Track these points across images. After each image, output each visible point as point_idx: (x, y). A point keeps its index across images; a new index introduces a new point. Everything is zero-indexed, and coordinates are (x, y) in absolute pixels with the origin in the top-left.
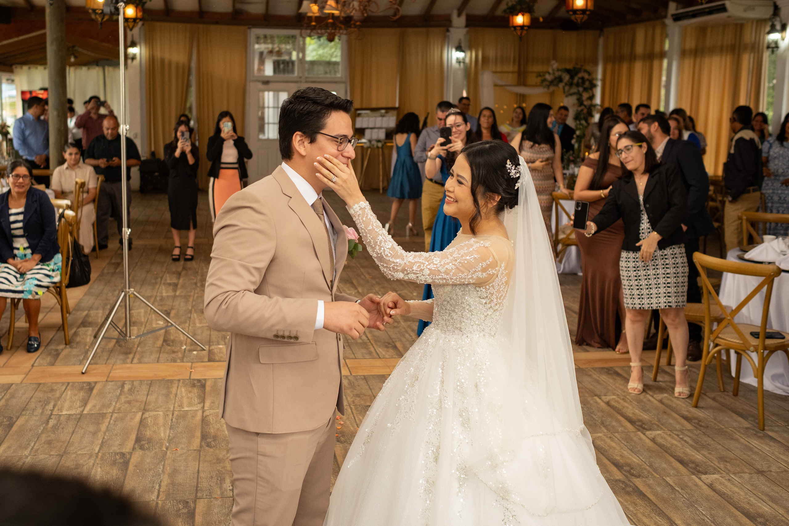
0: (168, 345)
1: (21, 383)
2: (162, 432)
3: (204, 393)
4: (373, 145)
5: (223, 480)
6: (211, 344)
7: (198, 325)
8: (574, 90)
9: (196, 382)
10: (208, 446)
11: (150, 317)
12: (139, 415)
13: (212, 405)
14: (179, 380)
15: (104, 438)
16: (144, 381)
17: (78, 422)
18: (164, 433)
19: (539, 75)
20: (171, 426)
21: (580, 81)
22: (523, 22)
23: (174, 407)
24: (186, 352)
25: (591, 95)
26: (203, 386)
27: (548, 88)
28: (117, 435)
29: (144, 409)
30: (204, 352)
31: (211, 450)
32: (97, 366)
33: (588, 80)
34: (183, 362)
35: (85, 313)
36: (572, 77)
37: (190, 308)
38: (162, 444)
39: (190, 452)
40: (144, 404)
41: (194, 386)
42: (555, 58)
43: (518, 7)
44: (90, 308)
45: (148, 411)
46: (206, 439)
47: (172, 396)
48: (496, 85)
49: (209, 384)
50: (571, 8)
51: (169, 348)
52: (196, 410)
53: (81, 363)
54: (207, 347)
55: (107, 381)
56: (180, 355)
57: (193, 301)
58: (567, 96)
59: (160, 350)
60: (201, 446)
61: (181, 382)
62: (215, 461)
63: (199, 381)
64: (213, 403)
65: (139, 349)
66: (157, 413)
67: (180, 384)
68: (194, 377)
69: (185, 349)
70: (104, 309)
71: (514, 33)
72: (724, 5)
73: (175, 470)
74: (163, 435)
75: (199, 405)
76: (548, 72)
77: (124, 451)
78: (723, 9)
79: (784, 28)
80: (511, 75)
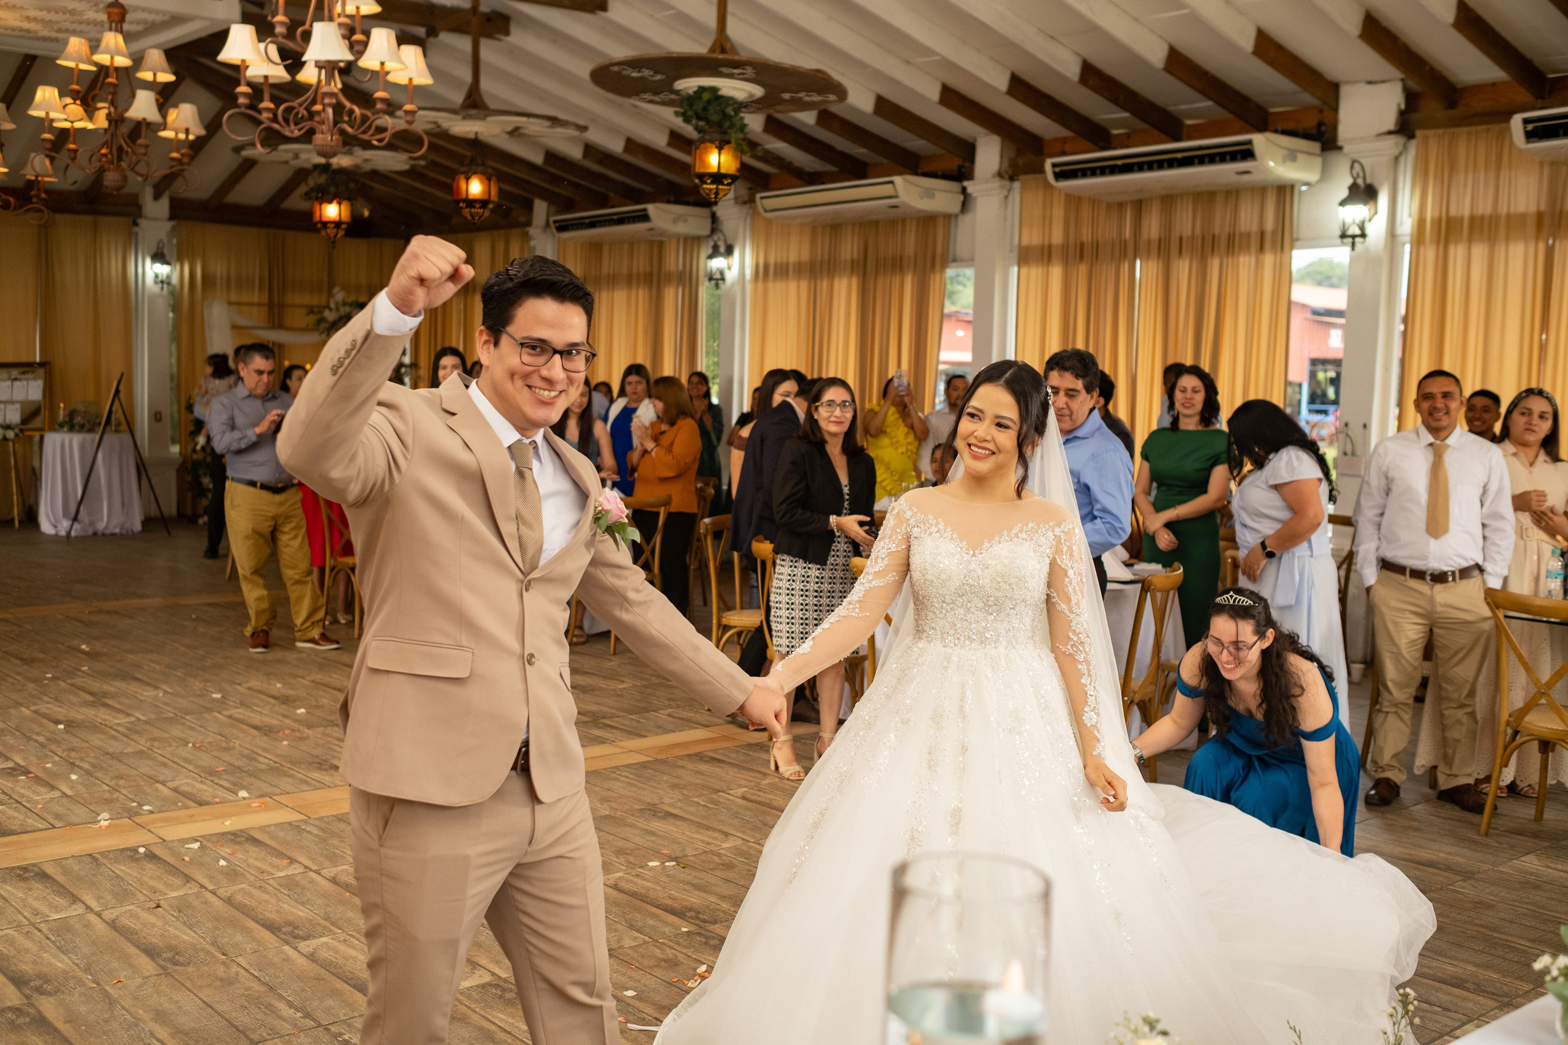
2: (53, 961)
3: (62, 886)
5: (271, 1009)
9: (19, 872)
10: (175, 964)
13: (103, 901)
18: (61, 961)
19: (311, 311)
20: (58, 947)
22: (340, 215)
23: (25, 918)
26: (43, 876)
31: (190, 969)
38: (79, 982)
39: (153, 980)
41: (22, 878)
46: (159, 955)
48: (235, 327)
49: (50, 870)
52: (79, 915)
60: (162, 967)
62: (218, 983)
63: (25, 869)
64: (99, 898)
71: (323, 233)
72: (645, 210)
73: (157, 1011)
74: (59, 965)
75: (74, 906)
76: (328, 307)
77: (9, 1004)
78: (644, 217)
79: (729, 251)
80: (255, 309)
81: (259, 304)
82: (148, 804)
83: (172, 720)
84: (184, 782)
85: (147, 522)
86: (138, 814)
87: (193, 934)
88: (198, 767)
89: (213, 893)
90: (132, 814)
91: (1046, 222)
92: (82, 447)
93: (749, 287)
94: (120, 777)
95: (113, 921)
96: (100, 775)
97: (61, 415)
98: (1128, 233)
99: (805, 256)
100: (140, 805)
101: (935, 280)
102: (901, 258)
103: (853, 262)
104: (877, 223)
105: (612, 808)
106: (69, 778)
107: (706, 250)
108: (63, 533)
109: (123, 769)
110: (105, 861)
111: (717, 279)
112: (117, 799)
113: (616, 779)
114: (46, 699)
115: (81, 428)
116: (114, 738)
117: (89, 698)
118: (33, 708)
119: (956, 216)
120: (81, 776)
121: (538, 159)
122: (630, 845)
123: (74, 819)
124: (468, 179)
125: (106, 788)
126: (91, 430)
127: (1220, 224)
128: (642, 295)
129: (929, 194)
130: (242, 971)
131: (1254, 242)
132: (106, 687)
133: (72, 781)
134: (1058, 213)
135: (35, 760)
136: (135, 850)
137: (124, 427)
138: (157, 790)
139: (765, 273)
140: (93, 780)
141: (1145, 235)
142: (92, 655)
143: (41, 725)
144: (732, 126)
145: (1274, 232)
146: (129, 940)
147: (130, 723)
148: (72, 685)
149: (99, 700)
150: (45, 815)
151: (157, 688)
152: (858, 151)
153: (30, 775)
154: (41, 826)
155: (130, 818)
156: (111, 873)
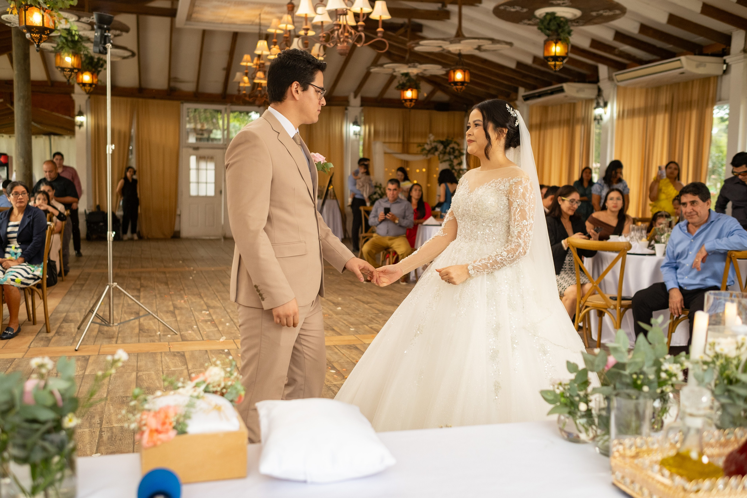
0: (144, 332)
1: (23, 357)
3: (186, 360)
6: (181, 331)
7: (166, 320)
8: (447, 157)
9: (176, 353)
11: (122, 316)
12: (134, 375)
14: (161, 353)
15: (108, 388)
16: (131, 354)
17: (82, 380)
19: (419, 145)
21: (452, 150)
22: (412, 96)
23: (162, 368)
24: (161, 336)
25: (460, 161)
26: (183, 355)
27: (427, 156)
28: (119, 386)
29: (137, 370)
30: (176, 336)
32: (87, 346)
33: (457, 149)
34: (160, 341)
35: (64, 314)
36: (445, 147)
37: (156, 310)
40: (136, 367)
41: (175, 355)
42: (431, 132)
43: (408, 84)
44: (68, 312)
45: (141, 371)
47: (158, 362)
48: (385, 153)
49: (187, 354)
50: (452, 80)
51: (145, 334)
53: (72, 344)
55: (98, 354)
56: (157, 338)
57: (156, 306)
58: (441, 162)
59: (138, 335)
61: (163, 353)
63: (178, 352)
64: (194, 365)
65: (119, 335)
66: (149, 372)
67: (163, 355)
68: (172, 350)
69: (160, 334)
70: (80, 312)
71: (405, 105)
72: (562, 87)
75: (183, 367)
76: (426, 143)
78: (561, 90)
79: (605, 105)
80: (397, 145)
81: (398, 143)
93: (615, 123)
99: (643, 105)
101: (708, 111)
102: (691, 102)
103: (666, 106)
104: (678, 84)
106: (226, 324)
107: (593, 105)
110: (209, 353)
111: (598, 119)
112: (235, 333)
119: (722, 76)
120: (231, 324)
121: (513, 66)
123: (213, 338)
128: (565, 130)
129: (702, 65)
133: (226, 326)
135: (220, 318)
136: (223, 350)
139: (623, 115)
140: (234, 325)
144: (563, 31)
150: (204, 336)
152: (668, 47)
153: (213, 322)
154: (198, 339)
155: (233, 340)
156: (207, 357)
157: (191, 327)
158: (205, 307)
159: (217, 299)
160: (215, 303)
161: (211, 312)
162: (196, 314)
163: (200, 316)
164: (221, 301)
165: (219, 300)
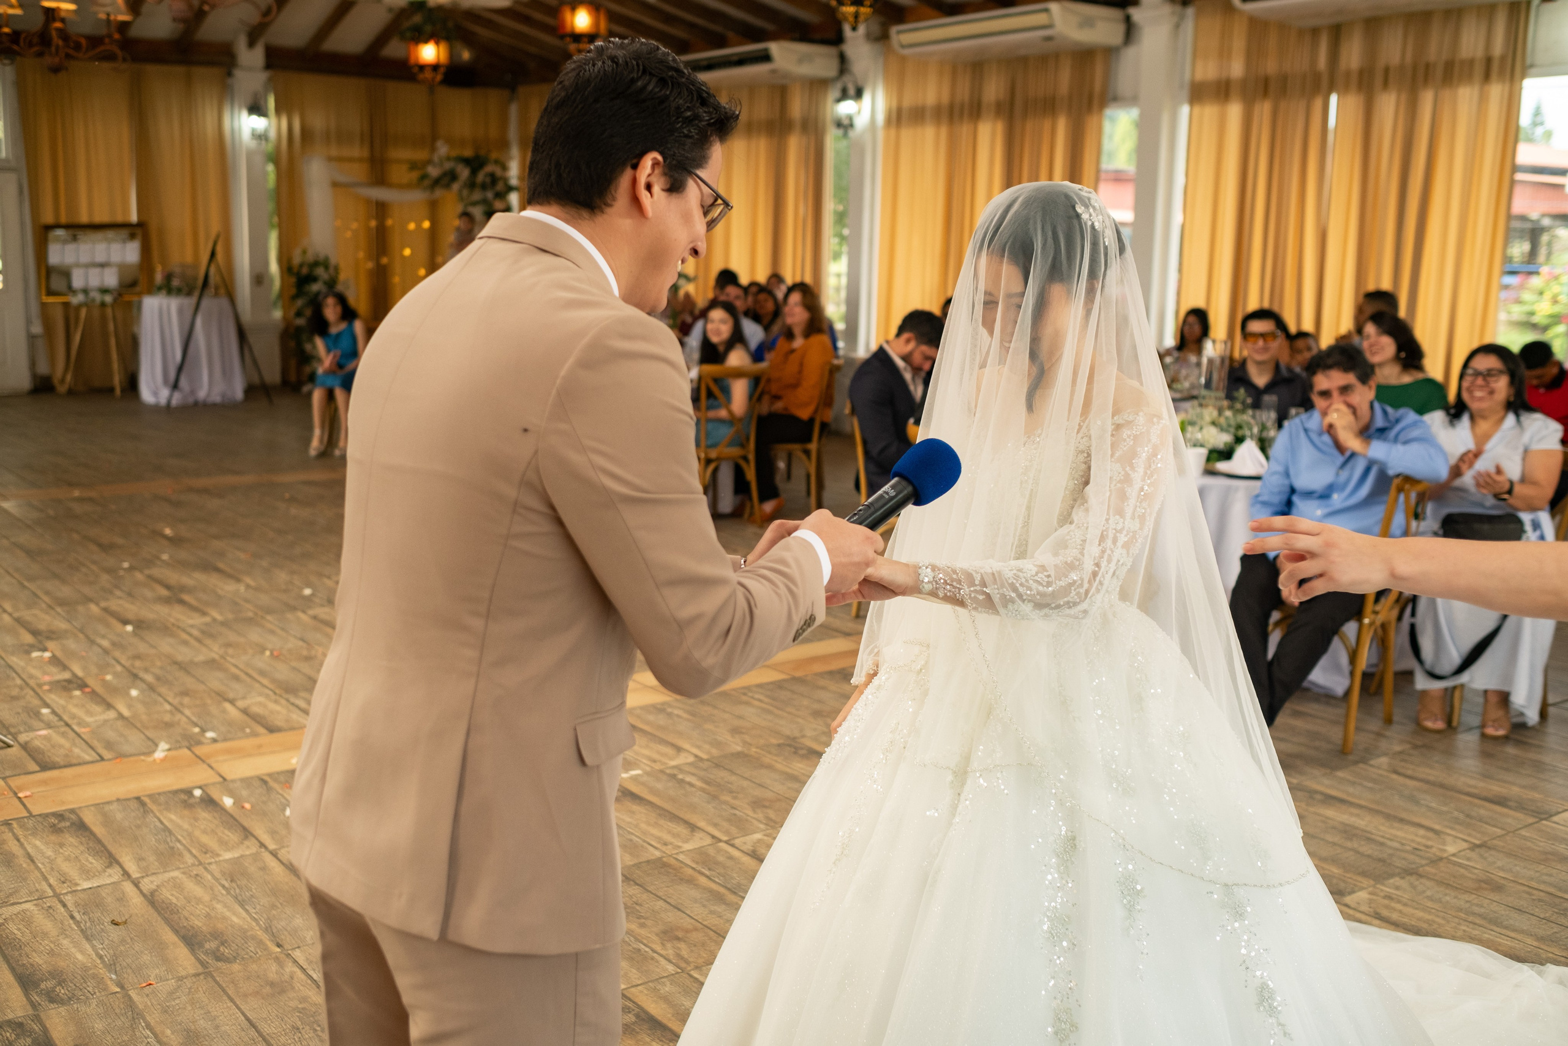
2: (73, 950)
3: (100, 842)
4: (93, 300)
6: (13, 730)
8: (477, 196)
9: (53, 820)
10: (218, 959)
13: (144, 864)
14: (7, 823)
18: (82, 952)
19: (413, 166)
20: (82, 931)
21: (488, 180)
22: (437, 57)
23: (50, 886)
26: (81, 827)
27: (431, 193)
30: (9, 750)
31: (236, 967)
33: (500, 178)
36: (474, 172)
38: (100, 982)
39: (188, 983)
41: (55, 829)
42: (436, 136)
43: (428, 28)
46: (200, 945)
47: (24, 863)
48: (335, 185)
49: (89, 818)
50: (568, 29)
52: (113, 883)
54: (9, 737)
60: (202, 964)
61: (15, 825)
62: (268, 990)
63: (60, 816)
64: (140, 859)
66: (17, 909)
67: (19, 832)
68: (36, 810)
71: (421, 76)
72: (766, 50)
73: (188, 1031)
74: (80, 957)
75: (109, 871)
76: (429, 162)
77: (10, 1016)
78: (765, 57)
79: (859, 94)
80: (356, 164)
81: (360, 160)
82: (213, 730)
83: (250, 621)
84: (258, 701)
85: (251, 391)
86: (199, 743)
87: (244, 914)
88: (274, 681)
89: (274, 854)
90: (192, 742)
91: (1224, 53)
92: (180, 311)
93: (881, 135)
94: (185, 693)
95: (153, 893)
96: (163, 690)
97: (159, 278)
98: (1322, 62)
99: (945, 99)
100: (203, 731)
101: (1091, 122)
102: (1054, 98)
103: (999, 104)
104: (1027, 59)
105: (745, 743)
106: (128, 694)
107: (834, 93)
108: (163, 401)
109: (189, 682)
110: (154, 808)
111: (845, 125)
112: (178, 723)
113: (747, 703)
114: (118, 593)
115: (179, 291)
116: (185, 643)
117: (164, 592)
118: (103, 604)
119: (1118, 49)
120: (142, 691)
122: (769, 795)
123: (126, 748)
124: (573, 9)
125: (168, 707)
126: (189, 294)
127: (1435, 49)
128: (762, 145)
129: (1088, 23)
130: (299, 973)
131: (1479, 70)
132: (186, 580)
133: (131, 698)
134: (1239, 44)
135: (94, 670)
136: (189, 792)
137: (222, 291)
138: (224, 711)
139: (898, 118)
140: (155, 696)
141: (1343, 65)
142: (176, 541)
143: (108, 625)
145: (1503, 58)
146: (167, 921)
147: (206, 624)
148: (150, 577)
149: (175, 596)
150: (95, 743)
151: (238, 580)
153: (87, 690)
154: (87, 758)
155: (189, 749)
156: (158, 824)
157: (37, 715)
158: (28, 638)
159: (44, 606)
160: (47, 617)
161: (58, 654)
162: (15, 660)
163: (34, 671)
164: (59, 609)
165: (50, 607)
